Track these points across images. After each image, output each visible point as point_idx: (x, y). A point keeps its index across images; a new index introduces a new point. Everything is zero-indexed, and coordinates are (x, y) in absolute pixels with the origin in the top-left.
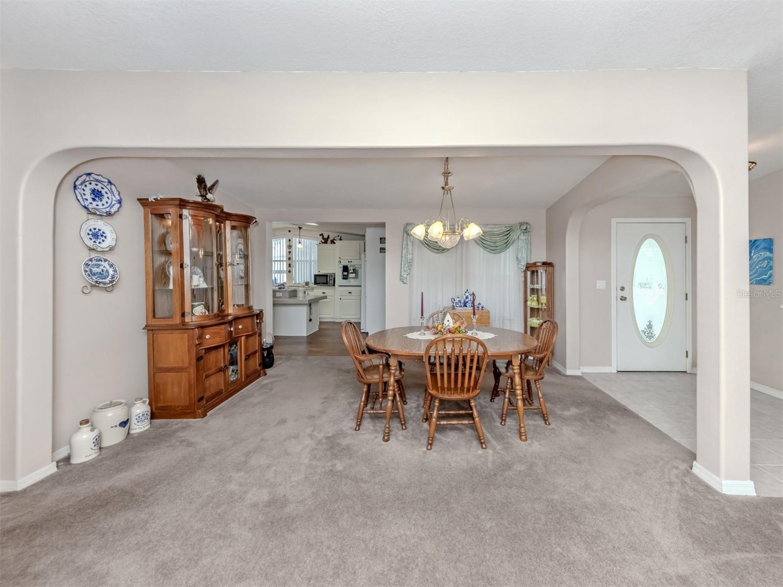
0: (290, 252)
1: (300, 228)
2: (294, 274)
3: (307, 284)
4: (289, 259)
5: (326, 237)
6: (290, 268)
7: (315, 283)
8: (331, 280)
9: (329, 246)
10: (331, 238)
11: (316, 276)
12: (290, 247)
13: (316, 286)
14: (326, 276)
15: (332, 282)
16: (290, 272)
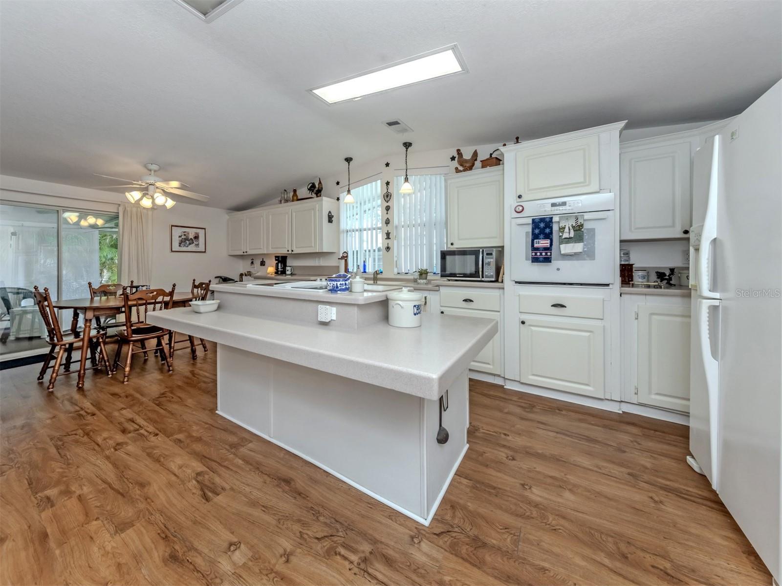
0: (388, 208)
1: (407, 145)
2: (395, 254)
3: (423, 274)
4: (387, 222)
5: (467, 156)
6: (388, 241)
7: (444, 274)
8: (489, 264)
9: (478, 174)
10: (483, 155)
11: (444, 255)
12: (387, 196)
13: (444, 281)
14: (475, 252)
15: (490, 271)
16: (388, 248)
